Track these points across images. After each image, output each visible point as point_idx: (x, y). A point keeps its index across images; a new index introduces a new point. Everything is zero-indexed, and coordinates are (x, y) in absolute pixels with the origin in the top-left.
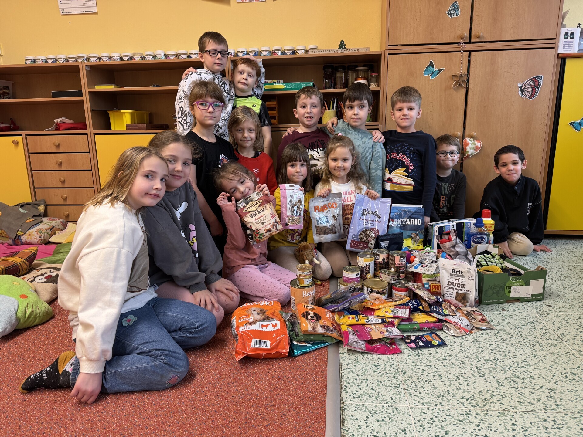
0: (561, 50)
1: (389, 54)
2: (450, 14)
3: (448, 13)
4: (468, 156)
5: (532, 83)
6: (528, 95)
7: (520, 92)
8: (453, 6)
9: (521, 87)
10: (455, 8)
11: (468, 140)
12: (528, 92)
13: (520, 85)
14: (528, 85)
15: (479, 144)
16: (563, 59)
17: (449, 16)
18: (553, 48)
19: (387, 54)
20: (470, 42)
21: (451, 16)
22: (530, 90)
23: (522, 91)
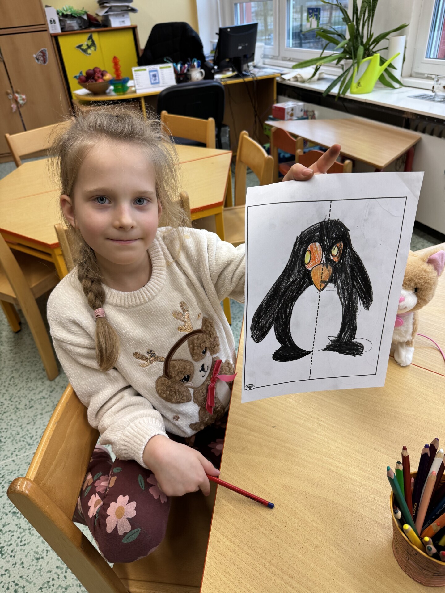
0: (52, 31)
4: (21, 105)
5: (41, 54)
6: (42, 62)
7: (36, 61)
9: (36, 57)
11: (17, 95)
12: (41, 60)
13: (35, 56)
14: (40, 55)
15: (24, 97)
16: (55, 37)
18: (46, 30)
22: (42, 59)
23: (38, 59)
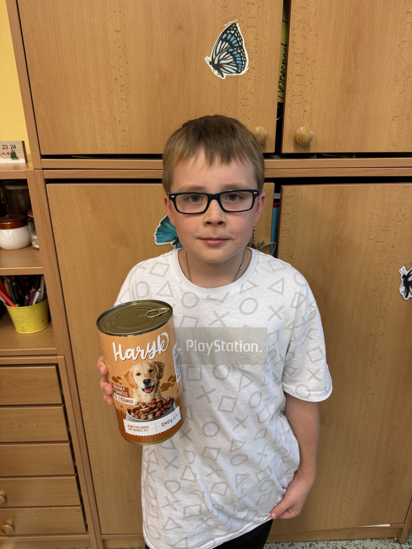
1: (48, 181)
2: (218, 67)
3: (212, 63)
8: (226, 40)
10: (231, 45)
17: (216, 72)
19: (41, 183)
20: (278, 153)
21: (221, 73)
